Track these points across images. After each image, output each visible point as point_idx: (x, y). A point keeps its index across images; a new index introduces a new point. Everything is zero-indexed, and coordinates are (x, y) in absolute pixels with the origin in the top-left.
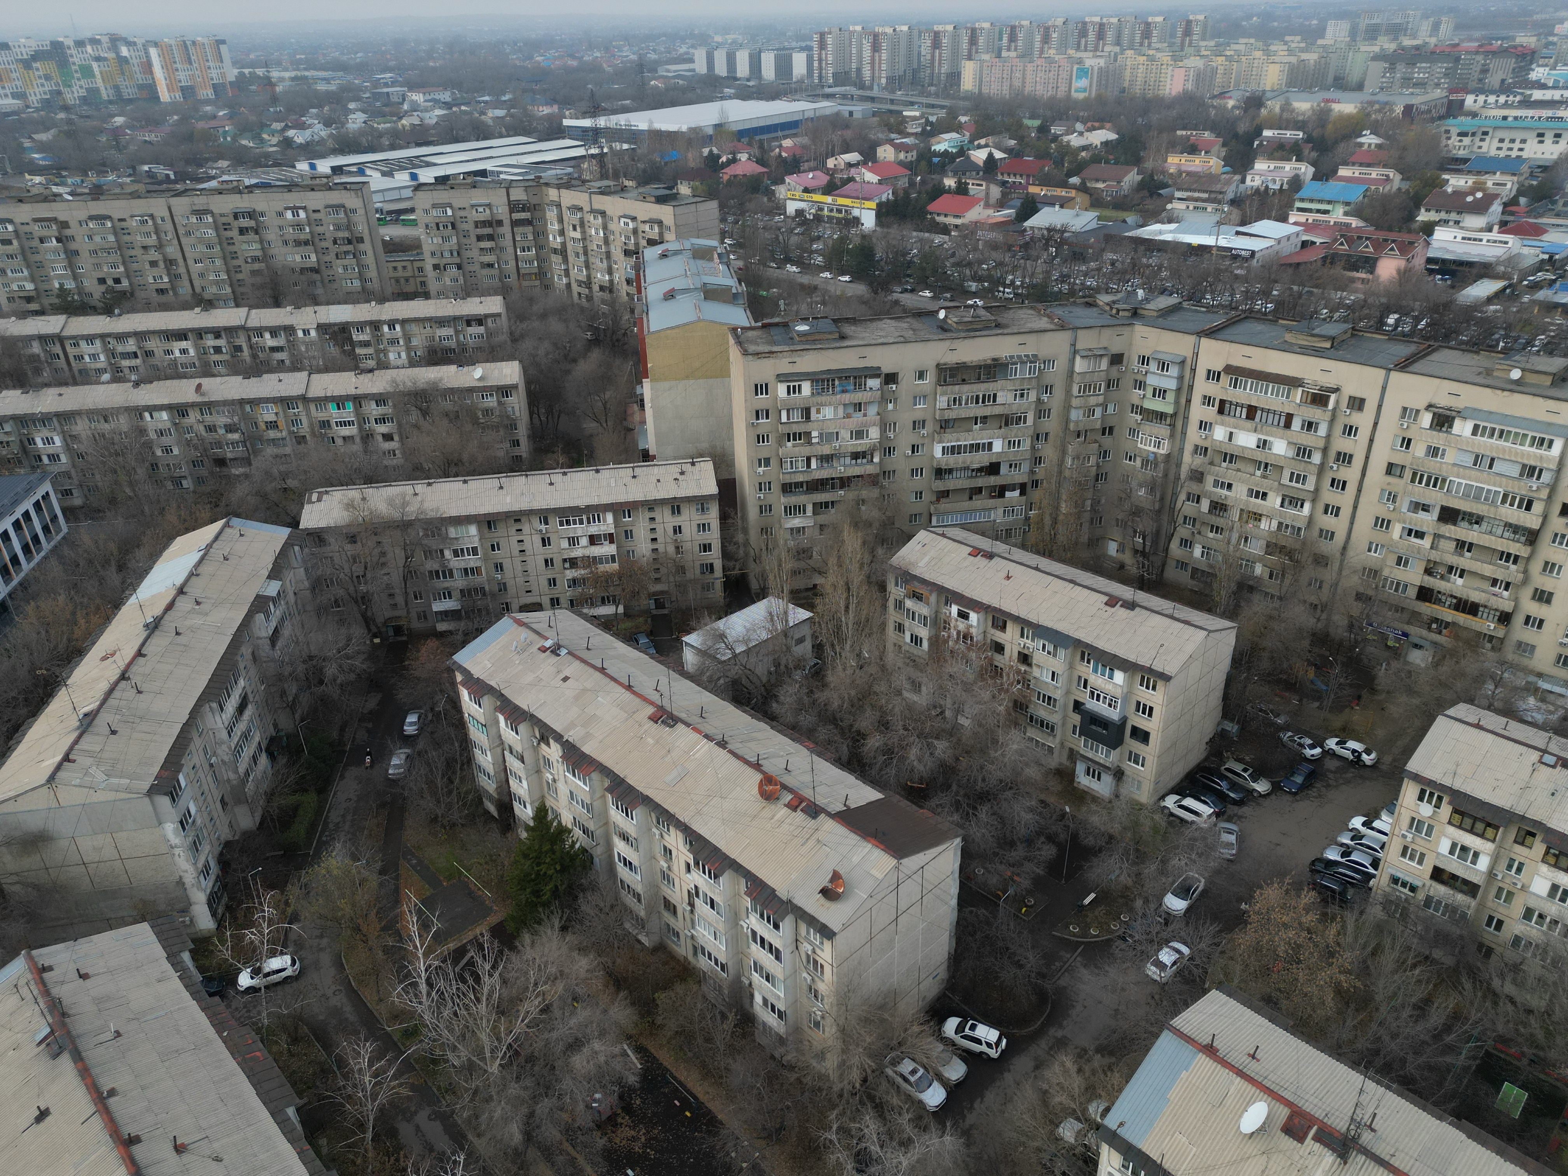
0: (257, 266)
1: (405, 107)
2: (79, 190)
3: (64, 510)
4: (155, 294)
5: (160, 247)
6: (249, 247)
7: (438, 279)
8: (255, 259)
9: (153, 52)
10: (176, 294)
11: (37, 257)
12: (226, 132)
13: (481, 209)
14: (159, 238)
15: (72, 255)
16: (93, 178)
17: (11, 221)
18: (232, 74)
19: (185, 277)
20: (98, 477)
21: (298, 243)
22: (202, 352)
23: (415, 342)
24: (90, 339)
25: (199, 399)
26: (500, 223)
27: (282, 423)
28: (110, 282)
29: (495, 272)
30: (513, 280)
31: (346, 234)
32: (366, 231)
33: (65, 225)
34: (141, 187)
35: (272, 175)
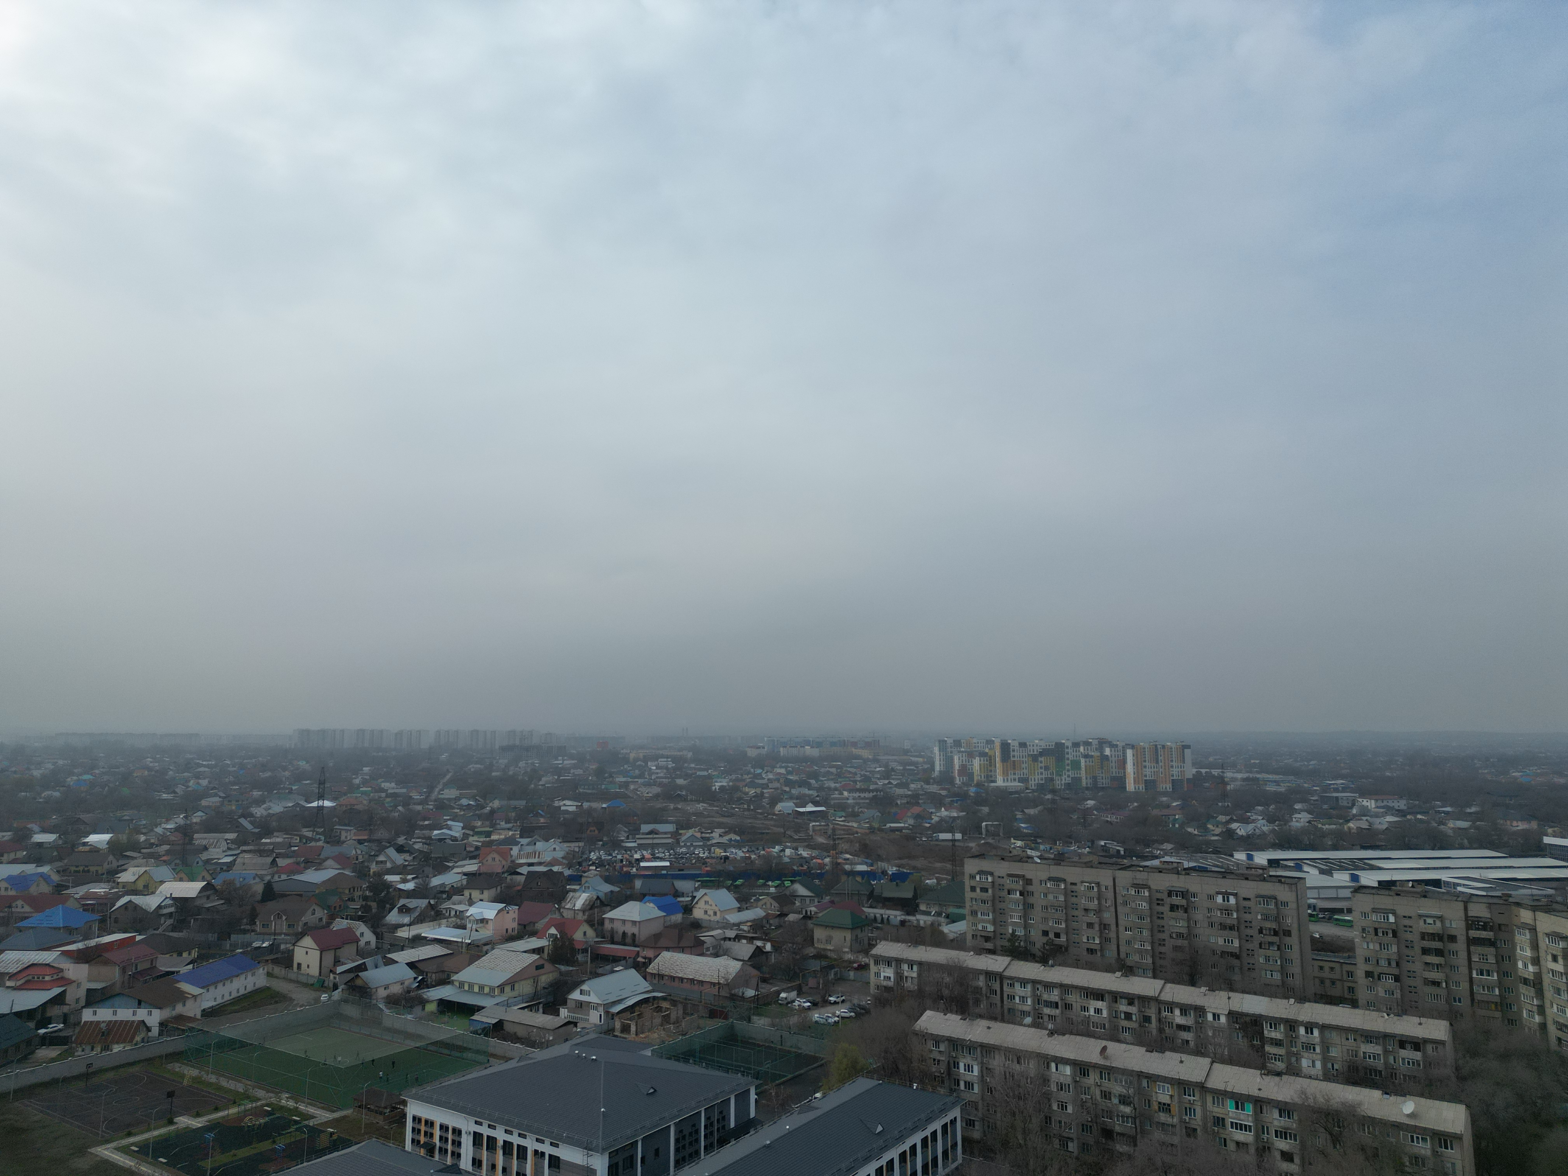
0: (1179, 942)
1: (1354, 811)
2: (1047, 855)
3: (964, 1139)
4: (1085, 953)
5: (1099, 911)
6: (1176, 924)
7: (1370, 988)
8: (1180, 935)
9: (1129, 753)
10: (1102, 956)
11: (1002, 905)
12: (1175, 820)
13: (1430, 921)
14: (1099, 903)
15: (1028, 907)
16: (1059, 847)
17: (992, 874)
18: (1190, 772)
19: (1114, 941)
20: (999, 1115)
21: (1223, 927)
22: (1114, 1015)
23: (1334, 1053)
24: (1024, 982)
25: (1102, 1062)
26: (1453, 939)
27: (1175, 1109)
28: (1051, 935)
29: (1442, 991)
30: (1464, 1005)
31: (1274, 926)
32: (1295, 926)
33: (1029, 882)
34: (1095, 859)
35: (1210, 861)
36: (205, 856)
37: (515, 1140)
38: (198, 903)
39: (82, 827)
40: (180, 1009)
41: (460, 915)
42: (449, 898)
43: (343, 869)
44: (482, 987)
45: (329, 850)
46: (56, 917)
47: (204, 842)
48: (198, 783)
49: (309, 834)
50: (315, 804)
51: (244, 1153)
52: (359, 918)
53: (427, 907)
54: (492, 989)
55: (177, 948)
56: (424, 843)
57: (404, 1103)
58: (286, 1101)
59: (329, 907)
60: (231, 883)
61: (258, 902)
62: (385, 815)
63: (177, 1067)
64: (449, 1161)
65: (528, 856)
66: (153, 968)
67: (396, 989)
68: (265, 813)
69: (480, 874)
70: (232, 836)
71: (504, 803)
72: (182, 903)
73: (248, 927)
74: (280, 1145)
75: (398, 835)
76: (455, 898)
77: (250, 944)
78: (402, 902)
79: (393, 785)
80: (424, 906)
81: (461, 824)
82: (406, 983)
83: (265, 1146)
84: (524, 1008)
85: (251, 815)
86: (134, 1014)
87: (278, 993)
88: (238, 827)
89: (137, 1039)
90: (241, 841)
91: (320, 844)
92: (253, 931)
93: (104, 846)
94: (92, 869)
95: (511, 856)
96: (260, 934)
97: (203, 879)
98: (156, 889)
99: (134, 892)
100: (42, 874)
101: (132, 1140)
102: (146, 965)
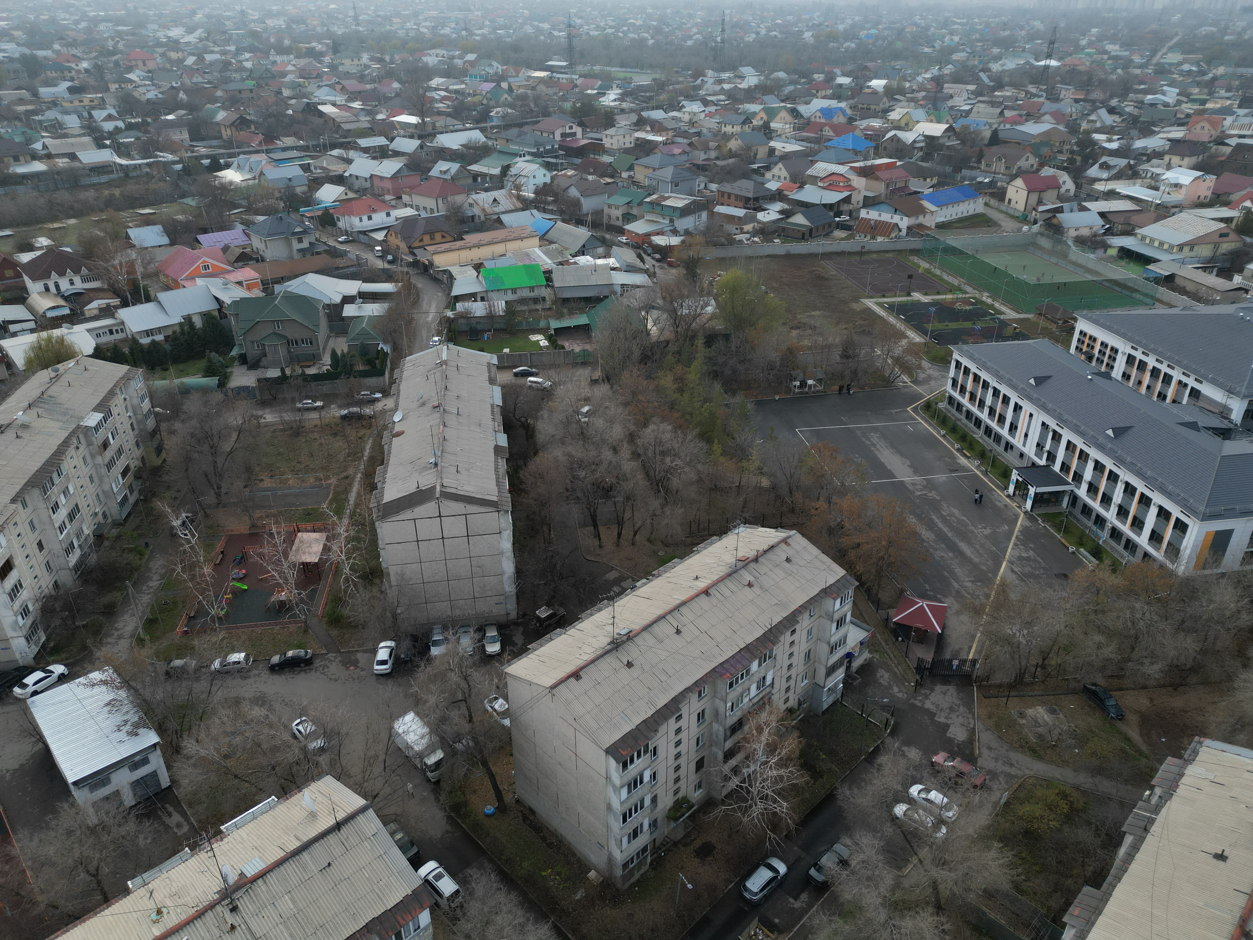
36: (950, 103)
37: (1164, 368)
38: (941, 141)
39: (868, 73)
40: (921, 220)
41: (1155, 177)
42: (1148, 161)
43: (1057, 124)
44: (1161, 244)
45: (1049, 106)
46: (847, 141)
47: (951, 92)
48: (952, 39)
49: (1034, 90)
50: (1042, 63)
51: (953, 325)
52: (1064, 169)
53: (1126, 166)
54: (1171, 247)
55: (923, 174)
56: (1136, 107)
57: (1075, 320)
58: (986, 298)
59: (1040, 157)
60: (966, 128)
61: (986, 145)
62: (1103, 77)
63: (916, 259)
64: (1103, 368)
65: (1242, 127)
66: (906, 187)
67: (1085, 232)
68: (1000, 69)
69: (1185, 141)
70: (972, 87)
71: (1230, 70)
72: (930, 140)
73: (975, 165)
74: (978, 327)
75: (1112, 97)
76: (1155, 161)
77: (975, 178)
78: (1104, 159)
79: (1117, 47)
80: (1123, 165)
81: (1177, 91)
82: (1095, 229)
83: (968, 325)
84: (1198, 268)
85: (989, 70)
86: (892, 218)
87: (991, 219)
88: (977, 80)
89: (893, 235)
90: (977, 93)
91: (1042, 100)
92: (979, 168)
93: (881, 90)
94: (873, 107)
95: (1223, 126)
96: (984, 171)
97: (947, 122)
98: (914, 126)
99: (899, 128)
100: (841, 109)
101: (885, 300)
102: (902, 184)
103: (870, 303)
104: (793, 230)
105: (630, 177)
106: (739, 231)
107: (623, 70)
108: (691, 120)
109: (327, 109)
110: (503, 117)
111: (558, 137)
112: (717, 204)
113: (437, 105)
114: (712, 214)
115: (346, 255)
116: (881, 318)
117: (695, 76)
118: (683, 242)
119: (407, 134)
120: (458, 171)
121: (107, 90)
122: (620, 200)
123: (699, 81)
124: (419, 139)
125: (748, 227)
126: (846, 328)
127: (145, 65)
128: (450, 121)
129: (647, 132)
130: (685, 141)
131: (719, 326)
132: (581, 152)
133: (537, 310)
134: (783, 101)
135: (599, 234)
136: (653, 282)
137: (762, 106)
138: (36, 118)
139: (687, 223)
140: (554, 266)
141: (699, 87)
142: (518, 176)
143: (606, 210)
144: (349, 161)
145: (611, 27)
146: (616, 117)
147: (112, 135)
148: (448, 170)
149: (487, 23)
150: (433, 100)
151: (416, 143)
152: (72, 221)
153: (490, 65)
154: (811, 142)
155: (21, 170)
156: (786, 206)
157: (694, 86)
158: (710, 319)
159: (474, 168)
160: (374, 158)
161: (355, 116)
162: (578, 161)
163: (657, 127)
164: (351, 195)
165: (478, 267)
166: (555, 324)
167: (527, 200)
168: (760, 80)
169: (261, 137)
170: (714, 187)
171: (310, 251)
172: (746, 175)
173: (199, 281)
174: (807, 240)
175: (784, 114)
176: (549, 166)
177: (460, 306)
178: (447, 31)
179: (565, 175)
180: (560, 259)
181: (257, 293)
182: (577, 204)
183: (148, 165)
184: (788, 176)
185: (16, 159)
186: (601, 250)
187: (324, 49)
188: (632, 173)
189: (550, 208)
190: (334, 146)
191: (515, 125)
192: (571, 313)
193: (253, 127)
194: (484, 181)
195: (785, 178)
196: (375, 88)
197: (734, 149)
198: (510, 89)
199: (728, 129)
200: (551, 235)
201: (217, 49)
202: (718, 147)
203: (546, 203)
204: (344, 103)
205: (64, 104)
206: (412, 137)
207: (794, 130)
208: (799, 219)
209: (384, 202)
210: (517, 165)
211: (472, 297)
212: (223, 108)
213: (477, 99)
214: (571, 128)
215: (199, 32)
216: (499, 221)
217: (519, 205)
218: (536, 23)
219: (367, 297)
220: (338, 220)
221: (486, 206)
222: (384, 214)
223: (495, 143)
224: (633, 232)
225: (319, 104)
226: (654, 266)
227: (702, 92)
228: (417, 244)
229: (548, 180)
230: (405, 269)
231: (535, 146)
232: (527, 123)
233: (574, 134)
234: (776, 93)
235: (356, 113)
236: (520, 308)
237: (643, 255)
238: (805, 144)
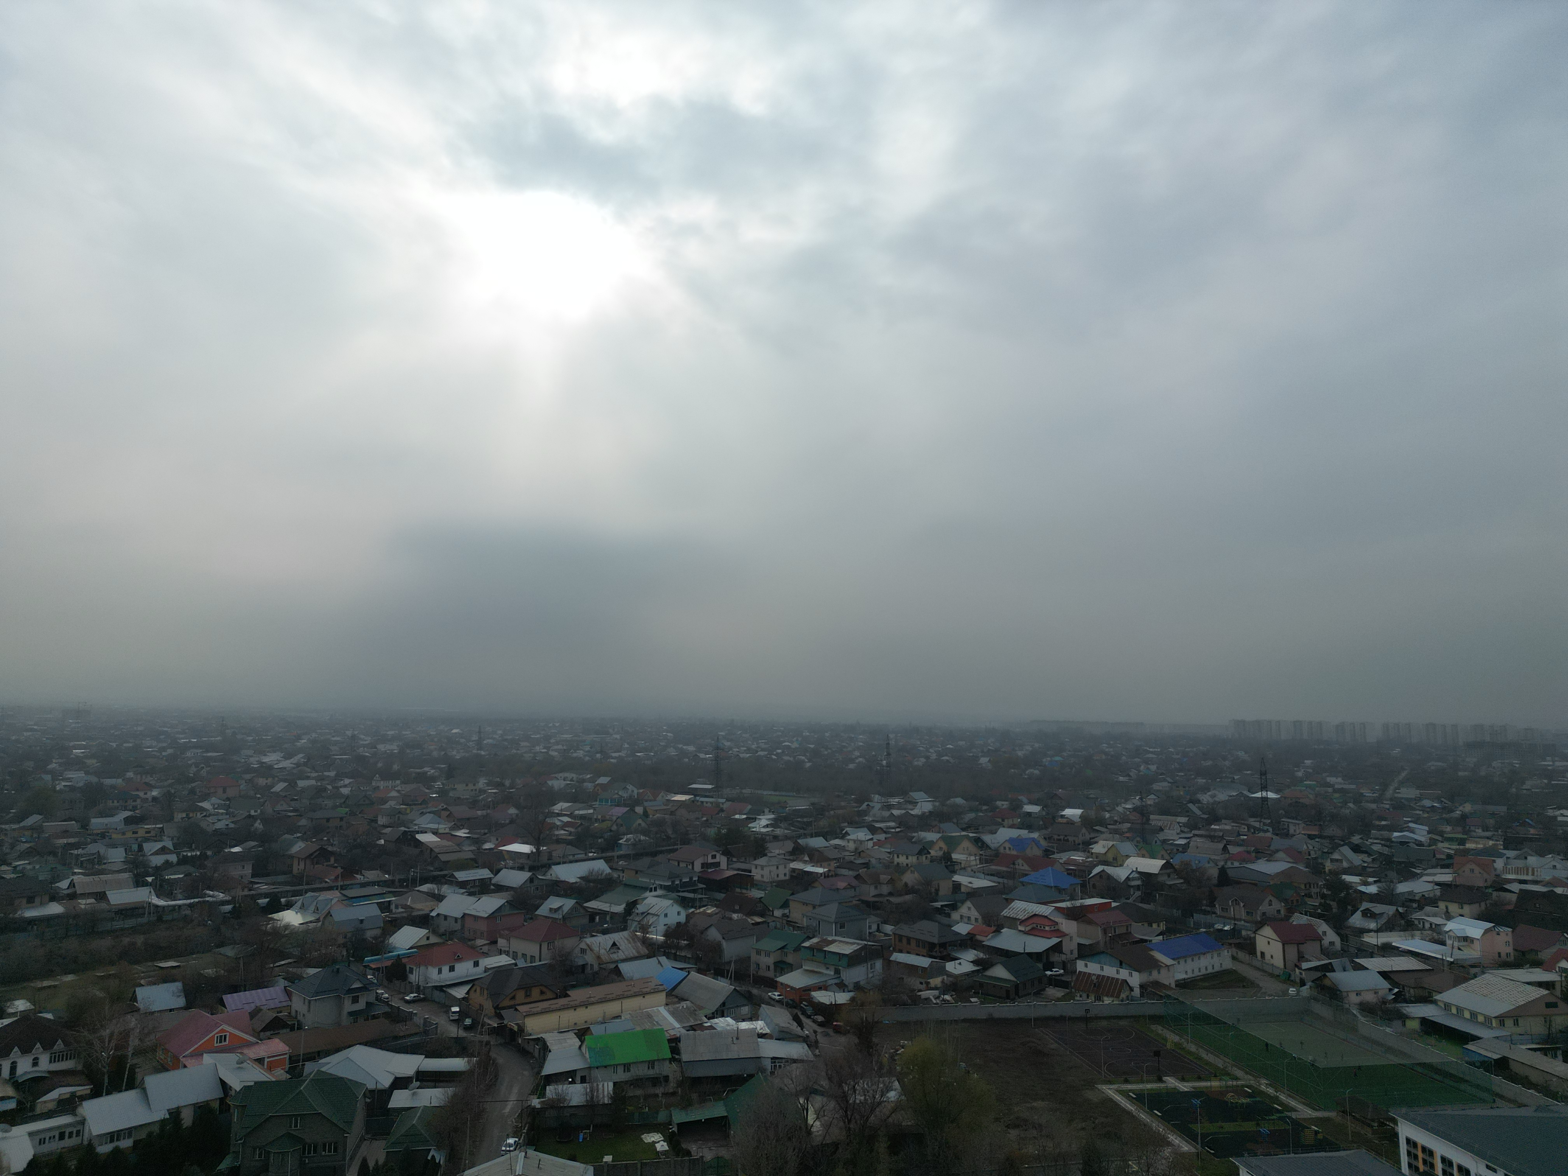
36: (1161, 836)
38: (1161, 879)
39: (1059, 802)
40: (1155, 976)
41: (1436, 928)
42: (1421, 908)
43: (1296, 863)
44: (1474, 1015)
45: (1278, 842)
46: (1048, 877)
47: (1160, 824)
48: (1148, 768)
49: (1257, 825)
50: (1258, 795)
51: (1229, 1127)
52: (1319, 916)
53: (1394, 915)
54: (1488, 1020)
55: (1148, 919)
56: (1383, 845)
57: (1394, 1121)
58: (1264, 1086)
59: (1286, 901)
60: (1186, 864)
61: (1215, 885)
62: (1334, 811)
63: (1158, 1029)
65: (1518, 871)
66: (1129, 933)
67: (1370, 998)
68: (1211, 800)
69: (1456, 886)
70: (1183, 820)
71: (1478, 807)
72: (1146, 877)
73: (1208, 909)
74: (1265, 1129)
75: (1352, 833)
76: (1428, 909)
77: (1212, 925)
78: (1365, 905)
79: (1340, 780)
80: (1391, 913)
81: (1427, 828)
82: (1381, 993)
83: (1249, 1126)
84: (1535, 1050)
85: (1199, 801)
86: (1118, 972)
87: (1245, 978)
88: (1187, 812)
89: (1123, 995)
90: (1192, 826)
91: (1269, 835)
92: (1215, 913)
93: (1077, 819)
94: (1071, 839)
95: (1495, 870)
96: (1221, 916)
97: (1163, 858)
98: (1124, 862)
99: (1106, 863)
100: (1033, 840)
101: (1130, 1087)
102: (1123, 930)
103: (1110, 1091)
104: (995, 986)
105: (784, 915)
106: (924, 986)
107: (777, 793)
108: (856, 849)
109: (426, 838)
110: (634, 845)
111: (698, 867)
112: (895, 950)
113: (557, 833)
114: (888, 963)
115: (411, 1019)
116: (1129, 1113)
117: (860, 801)
118: (853, 999)
119: (517, 865)
120: (573, 909)
121: (171, 819)
122: (771, 944)
123: (864, 806)
124: (529, 871)
125: (936, 981)
126: (1083, 1129)
127: (224, 792)
128: (571, 850)
129: (805, 862)
130: (851, 873)
131: (907, 1120)
132: (724, 885)
133: (657, 1095)
134: (963, 830)
135: (743, 988)
136: (815, 1055)
137: (940, 835)
138: (76, 852)
139: (856, 974)
140: (683, 1031)
141: (865, 813)
142: (646, 914)
143: (754, 957)
144: (440, 898)
145: (763, 750)
146: (768, 845)
147: (158, 871)
148: (561, 907)
149: (626, 746)
150: (554, 827)
151: (525, 875)
152: (70, 978)
153: (625, 788)
154: (1003, 877)
155: (30, 913)
156: (981, 955)
157: (859, 811)
158: (894, 1111)
159: (593, 904)
160: (471, 894)
161: (458, 845)
162: (721, 896)
163: (816, 856)
164: (434, 940)
165: (582, 1033)
166: (679, 1117)
167: (654, 944)
168: (934, 806)
169: (339, 870)
170: (888, 928)
171: (367, 1014)
172: (928, 915)
173: (207, 1059)
174: (1013, 1000)
175: (966, 844)
176: (684, 902)
177: (550, 1091)
178: (580, 753)
179: (704, 913)
180: (692, 1022)
181: (280, 1074)
182: (717, 949)
183: (190, 906)
184: (980, 918)
185: (31, 900)
186: (745, 1010)
187: (437, 774)
188: (786, 911)
189: (683, 954)
190: (425, 880)
191: (647, 854)
192: (703, 1100)
193: (332, 859)
194: (603, 921)
195: (976, 919)
196: (487, 814)
197: (910, 884)
198: (646, 814)
199: (902, 860)
200: (679, 991)
201: (314, 775)
202: (891, 881)
203: (678, 948)
204: (447, 831)
205: (114, 836)
206: (521, 868)
207: (981, 863)
208: (999, 972)
209: (473, 948)
210: (645, 901)
211: (568, 1076)
212: (302, 839)
213: (604, 825)
214: (714, 857)
215: (299, 757)
216: (617, 972)
217: (644, 951)
218: (680, 746)
219: (426, 1078)
220: (411, 971)
221: (602, 951)
222: (470, 964)
223: (621, 875)
224: (787, 986)
225: (418, 832)
226: (815, 1032)
227: (868, 819)
228: (507, 1003)
229: (682, 918)
230: (486, 1038)
231: (669, 878)
232: (661, 852)
233: (718, 864)
234: (955, 820)
235: (460, 841)
236: (632, 1092)
237: (802, 1018)
238: (995, 879)
